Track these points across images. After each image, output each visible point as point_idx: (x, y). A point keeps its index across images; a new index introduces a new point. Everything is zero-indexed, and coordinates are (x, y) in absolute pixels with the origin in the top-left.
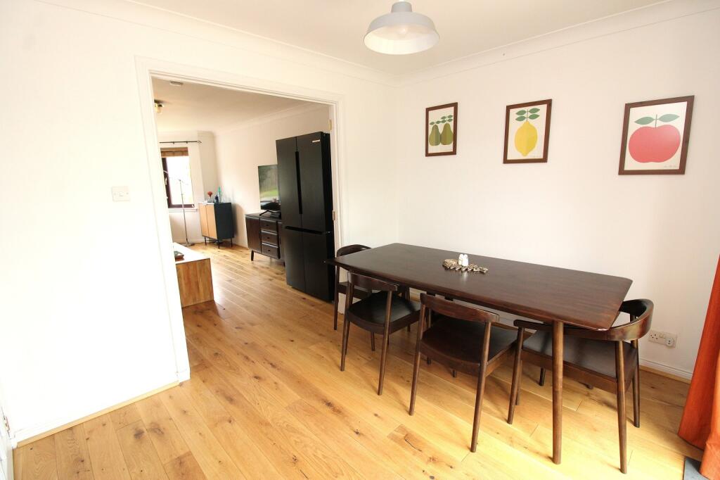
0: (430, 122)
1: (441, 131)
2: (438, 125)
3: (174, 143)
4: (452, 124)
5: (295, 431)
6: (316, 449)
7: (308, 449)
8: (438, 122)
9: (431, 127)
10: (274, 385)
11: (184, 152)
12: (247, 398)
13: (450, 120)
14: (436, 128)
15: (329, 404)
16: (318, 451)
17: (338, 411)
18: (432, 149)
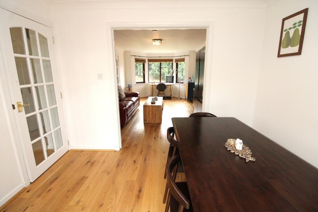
0: (284, 29)
1: (291, 35)
2: (290, 31)
3: (180, 56)
4: (300, 28)
5: (116, 193)
6: (112, 207)
7: (110, 205)
8: (290, 29)
9: (284, 33)
10: (135, 168)
11: (183, 60)
12: (123, 167)
13: (299, 26)
14: (288, 33)
15: (140, 191)
16: (111, 209)
17: (138, 197)
18: (283, 51)
